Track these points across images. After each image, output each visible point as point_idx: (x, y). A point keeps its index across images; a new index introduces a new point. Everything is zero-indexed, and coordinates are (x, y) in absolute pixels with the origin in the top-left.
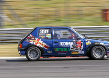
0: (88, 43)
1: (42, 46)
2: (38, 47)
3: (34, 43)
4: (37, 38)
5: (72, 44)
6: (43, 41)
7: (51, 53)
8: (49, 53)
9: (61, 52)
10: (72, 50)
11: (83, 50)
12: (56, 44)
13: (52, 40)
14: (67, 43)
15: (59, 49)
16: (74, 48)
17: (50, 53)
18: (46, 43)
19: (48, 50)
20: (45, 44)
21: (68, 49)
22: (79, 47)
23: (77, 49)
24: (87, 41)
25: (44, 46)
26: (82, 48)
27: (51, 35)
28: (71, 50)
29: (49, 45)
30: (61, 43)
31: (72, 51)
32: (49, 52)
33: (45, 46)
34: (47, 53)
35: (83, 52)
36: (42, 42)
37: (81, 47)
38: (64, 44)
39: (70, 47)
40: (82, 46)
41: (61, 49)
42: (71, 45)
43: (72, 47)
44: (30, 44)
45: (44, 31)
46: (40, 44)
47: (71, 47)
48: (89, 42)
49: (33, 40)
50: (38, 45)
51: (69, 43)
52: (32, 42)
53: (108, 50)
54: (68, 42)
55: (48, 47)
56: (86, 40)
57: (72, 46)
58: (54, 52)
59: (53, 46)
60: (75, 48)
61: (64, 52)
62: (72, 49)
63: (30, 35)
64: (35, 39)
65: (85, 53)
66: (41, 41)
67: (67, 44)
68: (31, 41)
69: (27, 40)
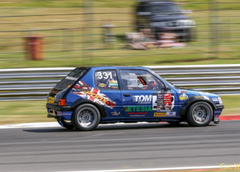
0: (183, 97)
1: (102, 103)
2: (95, 104)
3: (89, 98)
4: (93, 88)
5: (155, 98)
6: (104, 93)
7: (119, 116)
8: (114, 116)
9: (136, 113)
10: (155, 109)
11: (174, 110)
12: (128, 99)
13: (119, 91)
14: (147, 96)
15: (132, 108)
16: (159, 105)
17: (116, 116)
18: (110, 98)
19: (112, 111)
20: (107, 98)
21: (148, 107)
22: (167, 105)
23: (164, 109)
24: (182, 94)
25: (106, 103)
26: (173, 106)
27: (116, 82)
28: (153, 109)
29: (114, 101)
30: (137, 97)
31: (156, 111)
32: (115, 114)
33: (108, 103)
34: (111, 115)
35: (174, 113)
36: (101, 95)
37: (170, 104)
38: (142, 98)
39: (151, 104)
40: (173, 103)
41: (136, 108)
42: (154, 101)
43: (156, 105)
44: (82, 98)
45: (104, 76)
46: (99, 98)
47: (154, 104)
48: (184, 95)
49: (86, 90)
50: (96, 100)
51: (150, 96)
52: (83, 95)
53: (216, 110)
54: (148, 94)
55: (114, 105)
56: (180, 92)
57: (156, 102)
58: (123, 113)
59: (121, 102)
60: (161, 106)
61: (141, 113)
62: (155, 107)
63: (80, 82)
64: (90, 90)
65: (177, 114)
66: (101, 93)
67: (146, 98)
68: (82, 92)
69: (74, 91)
